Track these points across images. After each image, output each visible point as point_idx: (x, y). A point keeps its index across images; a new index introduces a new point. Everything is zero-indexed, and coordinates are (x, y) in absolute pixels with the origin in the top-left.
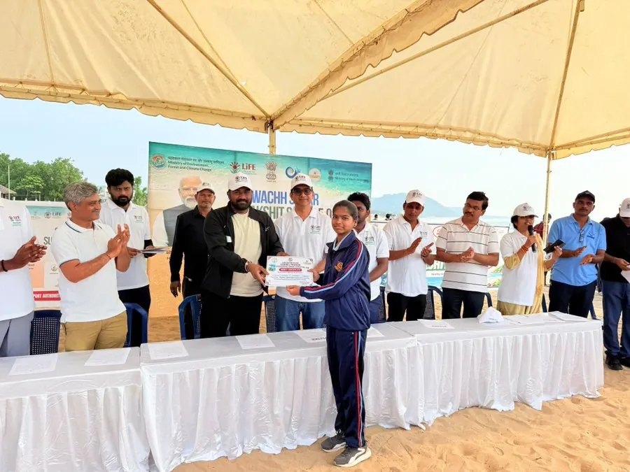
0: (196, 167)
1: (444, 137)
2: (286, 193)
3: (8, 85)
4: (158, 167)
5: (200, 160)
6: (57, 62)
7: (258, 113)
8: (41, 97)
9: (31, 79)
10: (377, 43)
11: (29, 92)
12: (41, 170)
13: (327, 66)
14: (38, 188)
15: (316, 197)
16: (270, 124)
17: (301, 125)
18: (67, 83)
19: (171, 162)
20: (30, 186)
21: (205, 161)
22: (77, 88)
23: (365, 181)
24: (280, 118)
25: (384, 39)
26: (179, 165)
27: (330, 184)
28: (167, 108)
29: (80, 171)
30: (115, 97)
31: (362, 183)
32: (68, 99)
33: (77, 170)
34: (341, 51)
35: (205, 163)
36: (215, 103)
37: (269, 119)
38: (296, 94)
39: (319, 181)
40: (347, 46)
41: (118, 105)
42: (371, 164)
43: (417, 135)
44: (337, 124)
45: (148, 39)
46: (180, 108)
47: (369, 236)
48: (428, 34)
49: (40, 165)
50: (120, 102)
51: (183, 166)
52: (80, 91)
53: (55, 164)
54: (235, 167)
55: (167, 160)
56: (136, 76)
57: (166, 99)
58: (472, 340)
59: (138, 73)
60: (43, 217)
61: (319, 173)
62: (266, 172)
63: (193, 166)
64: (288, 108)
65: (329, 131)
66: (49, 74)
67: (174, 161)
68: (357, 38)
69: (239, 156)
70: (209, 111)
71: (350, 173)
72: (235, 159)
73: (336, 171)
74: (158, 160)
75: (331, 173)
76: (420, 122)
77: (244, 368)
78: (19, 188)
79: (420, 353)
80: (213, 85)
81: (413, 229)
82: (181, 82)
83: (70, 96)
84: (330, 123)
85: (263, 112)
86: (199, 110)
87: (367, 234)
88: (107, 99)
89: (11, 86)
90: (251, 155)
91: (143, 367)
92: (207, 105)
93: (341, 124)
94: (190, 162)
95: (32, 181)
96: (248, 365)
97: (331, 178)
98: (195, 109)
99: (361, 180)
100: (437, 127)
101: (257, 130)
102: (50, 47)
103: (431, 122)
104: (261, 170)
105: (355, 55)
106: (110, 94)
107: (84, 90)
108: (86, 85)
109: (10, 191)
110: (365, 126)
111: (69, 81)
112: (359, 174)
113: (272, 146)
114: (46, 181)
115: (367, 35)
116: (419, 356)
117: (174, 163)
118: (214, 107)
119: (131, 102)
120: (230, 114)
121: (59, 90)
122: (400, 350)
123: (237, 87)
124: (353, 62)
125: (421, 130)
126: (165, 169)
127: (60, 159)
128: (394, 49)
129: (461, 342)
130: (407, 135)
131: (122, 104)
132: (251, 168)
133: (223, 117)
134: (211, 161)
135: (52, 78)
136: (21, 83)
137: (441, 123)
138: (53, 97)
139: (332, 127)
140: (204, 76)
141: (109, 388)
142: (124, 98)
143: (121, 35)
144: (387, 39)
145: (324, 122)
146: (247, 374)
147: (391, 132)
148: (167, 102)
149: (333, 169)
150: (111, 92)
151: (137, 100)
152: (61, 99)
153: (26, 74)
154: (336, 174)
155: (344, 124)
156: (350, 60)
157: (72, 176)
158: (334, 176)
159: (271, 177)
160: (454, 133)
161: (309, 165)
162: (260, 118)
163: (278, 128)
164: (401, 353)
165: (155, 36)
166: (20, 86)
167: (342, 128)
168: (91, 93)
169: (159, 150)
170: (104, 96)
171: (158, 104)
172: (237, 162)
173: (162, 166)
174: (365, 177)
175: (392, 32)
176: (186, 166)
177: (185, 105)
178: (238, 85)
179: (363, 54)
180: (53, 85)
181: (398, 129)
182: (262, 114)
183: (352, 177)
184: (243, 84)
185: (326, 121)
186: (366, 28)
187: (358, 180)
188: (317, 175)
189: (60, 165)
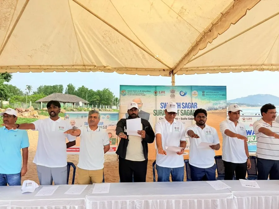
0: (139, 94)
1: (268, 69)
2: (180, 103)
3: (69, 67)
4: (124, 95)
5: (141, 91)
6: (84, 56)
7: (166, 68)
8: (80, 70)
9: (76, 64)
10: (211, 31)
11: (76, 69)
12: (99, 93)
13: (191, 45)
14: (98, 100)
15: (196, 105)
16: (172, 72)
17: (187, 71)
18: (89, 64)
19: (129, 93)
20: (95, 99)
21: (143, 91)
22: (93, 66)
23: (223, 95)
24: (176, 69)
25: (214, 28)
26: (132, 94)
27: (203, 97)
28: (127, 70)
29: (112, 93)
30: (107, 68)
31: (221, 96)
32: (90, 70)
33: (111, 92)
34: (195, 37)
35: (143, 92)
36: (147, 66)
37: (171, 70)
38: (180, 58)
39: (197, 97)
40: (198, 34)
41: (109, 71)
42: (226, 86)
43: (252, 70)
44: (206, 68)
45: (116, 43)
46: (133, 69)
47: (208, 131)
48: (233, 24)
49: (98, 91)
50: (109, 69)
51: (134, 94)
52: (94, 67)
53: (103, 91)
54: (156, 93)
55: (127, 92)
56: (114, 58)
57: (127, 66)
58: (271, 197)
59: (114, 57)
60: (80, 118)
61: (197, 93)
62: (170, 94)
63: (137, 94)
64: (178, 64)
65: (202, 72)
66: (82, 61)
67: (130, 92)
68: (201, 30)
69: (157, 88)
70: (145, 69)
71: (214, 92)
72: (156, 90)
73: (206, 91)
74: (123, 93)
75: (203, 92)
76: (253, 63)
77: (133, 202)
78: (91, 100)
79: (236, 203)
80: (145, 58)
81: (236, 126)
82: (131, 59)
83: (90, 69)
84: (202, 68)
85: (168, 67)
86: (140, 69)
87: (207, 130)
88: (104, 69)
89: (70, 67)
90: (162, 87)
91: (86, 198)
92: (144, 67)
93: (208, 68)
94: (136, 92)
95: (96, 97)
96: (135, 201)
97: (203, 95)
98: (139, 69)
99: (220, 95)
100: (264, 65)
101: (166, 75)
102: (82, 51)
103: (260, 63)
104: (168, 94)
105: (202, 38)
106: (105, 67)
107: (95, 66)
108: (95, 64)
109: (87, 102)
110: (221, 68)
111: (90, 63)
112: (219, 92)
113: (173, 82)
114: (100, 98)
115: (206, 28)
116: (234, 204)
117: (131, 93)
118: (147, 67)
119: (112, 69)
120: (154, 70)
121: (87, 67)
122: (222, 200)
123: (155, 58)
124: (202, 42)
125: (254, 67)
126: (127, 96)
127: (105, 88)
128: (218, 34)
129: (263, 198)
130: (246, 70)
131: (110, 70)
132: (163, 93)
133: (150, 71)
134: (145, 91)
135: (84, 63)
136: (73, 66)
137: (266, 63)
138: (84, 70)
139: (203, 70)
140: (140, 55)
141: (72, 206)
142: (111, 68)
143: (106, 43)
144: (215, 28)
145: (199, 68)
146: (135, 205)
147: (236, 69)
148: (128, 68)
149: (204, 90)
150: (105, 66)
151: (115, 68)
152: (88, 71)
153: (74, 62)
154: (206, 92)
155: (210, 68)
156: (200, 40)
157: (109, 95)
158: (205, 93)
159: (173, 96)
160: (274, 67)
161: (191, 90)
162: (167, 70)
163: (175, 73)
164: (222, 201)
165: (119, 42)
166: (73, 67)
167: (209, 70)
168: (98, 67)
169: (123, 88)
170: (103, 68)
171: (124, 69)
172: (157, 90)
173: (125, 95)
174: (222, 93)
175: (217, 25)
176: (135, 94)
177: (134, 68)
178: (156, 57)
179: (206, 37)
180: (84, 66)
181: (240, 67)
182: (168, 68)
183: (215, 94)
184: (157, 56)
185: (199, 67)
186: (205, 25)
187: (219, 95)
188: (196, 93)
189: (105, 91)
